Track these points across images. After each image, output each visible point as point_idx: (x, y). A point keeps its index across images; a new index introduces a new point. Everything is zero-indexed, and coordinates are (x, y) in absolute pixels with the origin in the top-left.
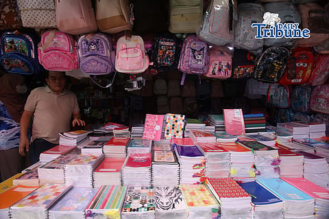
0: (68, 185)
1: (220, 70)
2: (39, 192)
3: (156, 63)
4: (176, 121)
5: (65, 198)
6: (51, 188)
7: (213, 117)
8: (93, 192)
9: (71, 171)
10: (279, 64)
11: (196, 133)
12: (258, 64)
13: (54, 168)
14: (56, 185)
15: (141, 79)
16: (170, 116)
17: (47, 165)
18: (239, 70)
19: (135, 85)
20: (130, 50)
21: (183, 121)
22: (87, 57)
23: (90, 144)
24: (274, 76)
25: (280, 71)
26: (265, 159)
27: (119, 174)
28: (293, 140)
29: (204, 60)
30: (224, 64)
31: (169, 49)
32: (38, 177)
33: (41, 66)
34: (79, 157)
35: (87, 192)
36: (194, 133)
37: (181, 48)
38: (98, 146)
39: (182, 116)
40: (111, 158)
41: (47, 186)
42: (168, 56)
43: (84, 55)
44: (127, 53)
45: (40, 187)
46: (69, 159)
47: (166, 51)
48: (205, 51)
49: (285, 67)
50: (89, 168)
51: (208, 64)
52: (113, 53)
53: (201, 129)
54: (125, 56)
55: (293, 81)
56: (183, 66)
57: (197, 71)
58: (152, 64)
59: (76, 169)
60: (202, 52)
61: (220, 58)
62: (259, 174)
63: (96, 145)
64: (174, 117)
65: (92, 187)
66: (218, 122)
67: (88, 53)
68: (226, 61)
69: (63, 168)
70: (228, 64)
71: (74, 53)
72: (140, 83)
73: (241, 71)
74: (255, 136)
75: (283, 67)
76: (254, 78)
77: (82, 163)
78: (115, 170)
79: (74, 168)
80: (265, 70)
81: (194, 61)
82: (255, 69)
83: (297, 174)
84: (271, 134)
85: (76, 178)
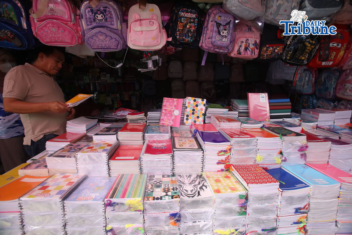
0: (82, 174)
1: (246, 49)
2: (50, 182)
3: (174, 38)
4: (197, 106)
5: (80, 188)
6: (63, 177)
7: (235, 102)
8: (110, 181)
9: (84, 160)
10: (311, 44)
11: (219, 119)
12: (289, 43)
13: (64, 156)
14: (67, 174)
15: (156, 57)
16: (190, 100)
17: (56, 154)
18: (267, 50)
19: (150, 65)
20: (144, 21)
21: (204, 105)
22: (93, 28)
23: (101, 131)
24: (304, 58)
25: (311, 52)
26: (293, 145)
27: (137, 162)
28: (317, 127)
29: (229, 37)
30: (251, 41)
31: (190, 22)
32: (46, 166)
33: (36, 40)
34: (91, 145)
35: (104, 182)
36: (217, 118)
37: (204, 22)
38: (111, 132)
39: (203, 100)
40: (126, 146)
41: (58, 176)
42: (189, 31)
43: (90, 27)
44: (141, 25)
45: (50, 177)
46: (80, 147)
47: (186, 24)
48: (231, 26)
49: (317, 47)
50: (104, 156)
51: (233, 41)
52: (124, 25)
53: (224, 114)
54: (139, 28)
55: (323, 63)
56: (205, 43)
57: (220, 49)
58: (170, 39)
59: (89, 157)
60: (227, 26)
61: (248, 35)
62: (285, 160)
63: (109, 131)
64: (195, 101)
65: (108, 175)
66: (242, 107)
67: (94, 24)
68: (254, 38)
69: (75, 157)
70: (256, 42)
71: (77, 24)
72: (155, 63)
73: (270, 51)
74: (281, 122)
75: (315, 47)
76: (282, 59)
77: (95, 150)
78: (133, 158)
79: (87, 157)
80: (295, 51)
81: (218, 38)
82: (284, 49)
83: (323, 160)
84: (296, 121)
85: (90, 167)
